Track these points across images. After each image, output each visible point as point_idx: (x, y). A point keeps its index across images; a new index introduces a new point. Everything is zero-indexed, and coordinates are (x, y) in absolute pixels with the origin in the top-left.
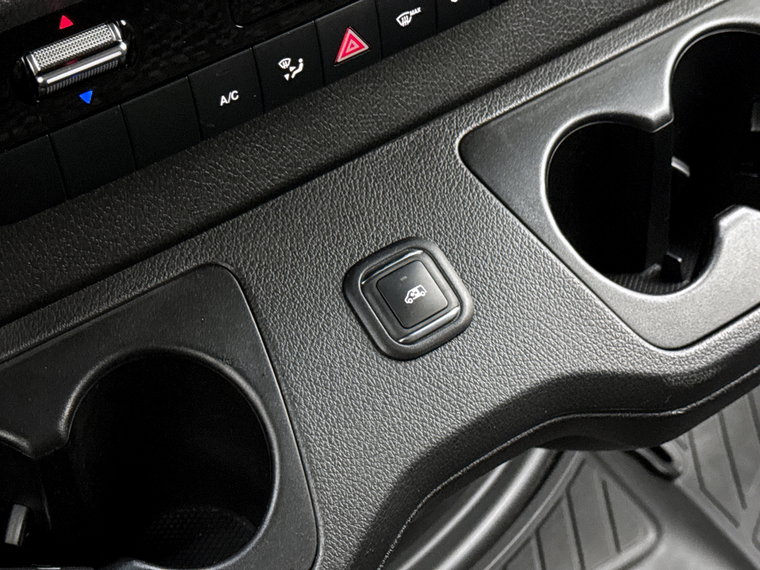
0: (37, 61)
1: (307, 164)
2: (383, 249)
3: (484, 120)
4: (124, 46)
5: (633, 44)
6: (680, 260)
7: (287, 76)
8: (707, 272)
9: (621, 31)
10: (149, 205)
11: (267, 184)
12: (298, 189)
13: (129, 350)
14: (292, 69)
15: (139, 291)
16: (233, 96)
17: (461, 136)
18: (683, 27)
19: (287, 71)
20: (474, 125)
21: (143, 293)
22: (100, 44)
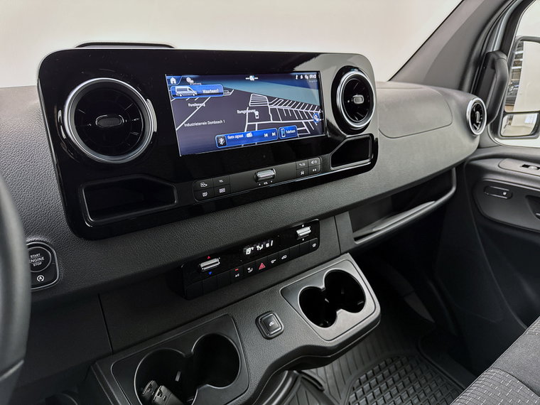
0: (202, 265)
2: (264, 313)
3: (286, 286)
4: (219, 263)
7: (249, 272)
8: (334, 323)
14: (250, 270)
16: (238, 275)
17: (281, 289)
18: (326, 269)
20: (284, 287)
22: (215, 262)
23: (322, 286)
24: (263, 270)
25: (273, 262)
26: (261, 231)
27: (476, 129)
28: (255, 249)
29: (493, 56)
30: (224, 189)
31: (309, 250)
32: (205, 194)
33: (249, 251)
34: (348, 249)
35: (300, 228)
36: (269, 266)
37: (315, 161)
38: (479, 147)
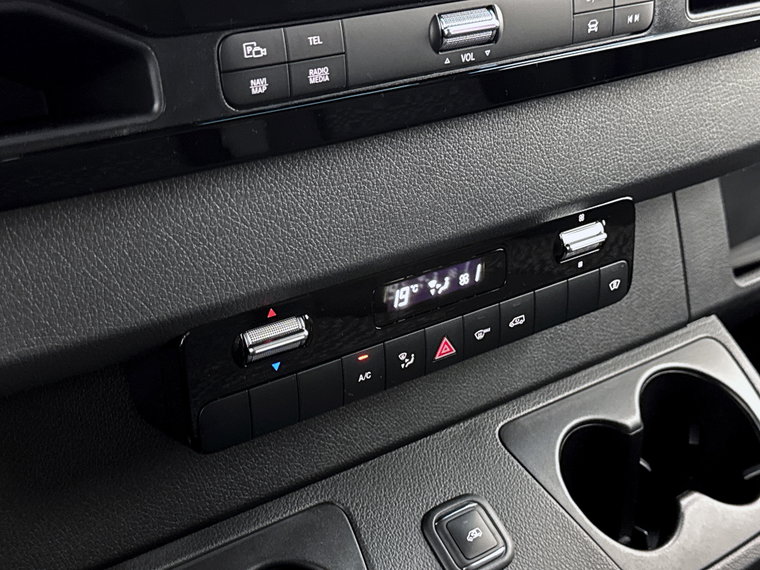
0: (251, 337)
1: (396, 436)
2: (448, 501)
3: (515, 416)
4: (306, 333)
5: (612, 374)
6: (646, 532)
7: (403, 366)
8: (675, 537)
9: (603, 365)
10: (289, 456)
11: (368, 448)
12: (389, 454)
13: (269, 561)
14: (407, 360)
15: (277, 519)
16: (368, 375)
17: (500, 425)
18: (645, 366)
19: (403, 362)
20: (509, 419)
21: (280, 520)
22: (291, 330)
23: (632, 419)
24: (448, 362)
25: (479, 336)
26: (447, 229)
28: (425, 290)
30: (325, 71)
31: (597, 298)
32: (258, 86)
33: (402, 296)
34: (712, 303)
35: (572, 223)
36: (468, 350)
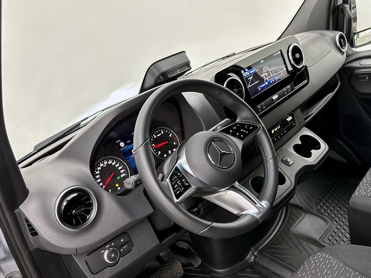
5: (296, 136)
8: (312, 155)
18: (299, 135)
23: (300, 143)
25: (282, 135)
27: (343, 48)
29: (340, 7)
31: (292, 127)
33: (273, 132)
35: (287, 118)
36: (281, 137)
37: (288, 87)
38: (347, 56)
